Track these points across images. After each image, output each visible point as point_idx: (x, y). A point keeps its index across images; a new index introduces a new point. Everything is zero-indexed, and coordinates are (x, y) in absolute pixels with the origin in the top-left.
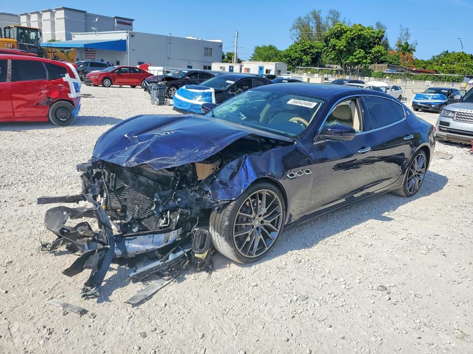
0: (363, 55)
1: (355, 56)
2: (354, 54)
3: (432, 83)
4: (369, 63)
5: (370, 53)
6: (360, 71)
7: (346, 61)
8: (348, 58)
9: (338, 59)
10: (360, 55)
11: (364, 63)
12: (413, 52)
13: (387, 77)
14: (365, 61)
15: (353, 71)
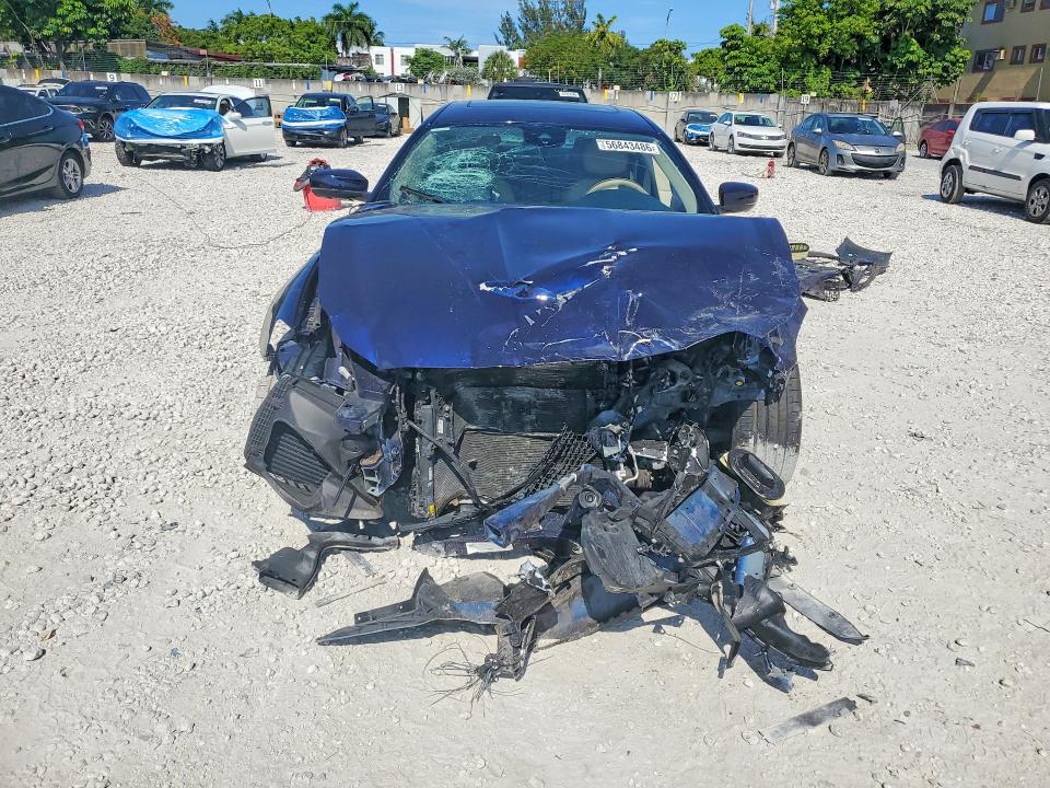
0: (83, 15)
1: (63, 17)
2: (60, 11)
3: (267, 82)
4: (104, 37)
5: (100, 10)
6: (88, 56)
7: (39, 30)
8: (45, 23)
9: (13, 26)
10: (77, 17)
11: (92, 36)
12: (169, 11)
13: (165, 73)
14: (92, 31)
15: (67, 57)
